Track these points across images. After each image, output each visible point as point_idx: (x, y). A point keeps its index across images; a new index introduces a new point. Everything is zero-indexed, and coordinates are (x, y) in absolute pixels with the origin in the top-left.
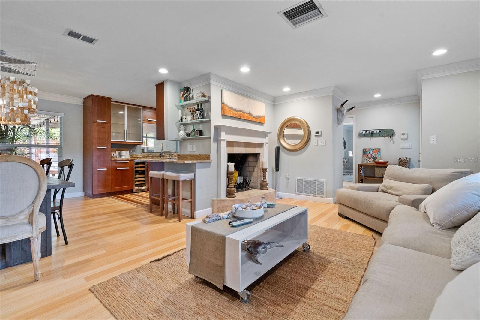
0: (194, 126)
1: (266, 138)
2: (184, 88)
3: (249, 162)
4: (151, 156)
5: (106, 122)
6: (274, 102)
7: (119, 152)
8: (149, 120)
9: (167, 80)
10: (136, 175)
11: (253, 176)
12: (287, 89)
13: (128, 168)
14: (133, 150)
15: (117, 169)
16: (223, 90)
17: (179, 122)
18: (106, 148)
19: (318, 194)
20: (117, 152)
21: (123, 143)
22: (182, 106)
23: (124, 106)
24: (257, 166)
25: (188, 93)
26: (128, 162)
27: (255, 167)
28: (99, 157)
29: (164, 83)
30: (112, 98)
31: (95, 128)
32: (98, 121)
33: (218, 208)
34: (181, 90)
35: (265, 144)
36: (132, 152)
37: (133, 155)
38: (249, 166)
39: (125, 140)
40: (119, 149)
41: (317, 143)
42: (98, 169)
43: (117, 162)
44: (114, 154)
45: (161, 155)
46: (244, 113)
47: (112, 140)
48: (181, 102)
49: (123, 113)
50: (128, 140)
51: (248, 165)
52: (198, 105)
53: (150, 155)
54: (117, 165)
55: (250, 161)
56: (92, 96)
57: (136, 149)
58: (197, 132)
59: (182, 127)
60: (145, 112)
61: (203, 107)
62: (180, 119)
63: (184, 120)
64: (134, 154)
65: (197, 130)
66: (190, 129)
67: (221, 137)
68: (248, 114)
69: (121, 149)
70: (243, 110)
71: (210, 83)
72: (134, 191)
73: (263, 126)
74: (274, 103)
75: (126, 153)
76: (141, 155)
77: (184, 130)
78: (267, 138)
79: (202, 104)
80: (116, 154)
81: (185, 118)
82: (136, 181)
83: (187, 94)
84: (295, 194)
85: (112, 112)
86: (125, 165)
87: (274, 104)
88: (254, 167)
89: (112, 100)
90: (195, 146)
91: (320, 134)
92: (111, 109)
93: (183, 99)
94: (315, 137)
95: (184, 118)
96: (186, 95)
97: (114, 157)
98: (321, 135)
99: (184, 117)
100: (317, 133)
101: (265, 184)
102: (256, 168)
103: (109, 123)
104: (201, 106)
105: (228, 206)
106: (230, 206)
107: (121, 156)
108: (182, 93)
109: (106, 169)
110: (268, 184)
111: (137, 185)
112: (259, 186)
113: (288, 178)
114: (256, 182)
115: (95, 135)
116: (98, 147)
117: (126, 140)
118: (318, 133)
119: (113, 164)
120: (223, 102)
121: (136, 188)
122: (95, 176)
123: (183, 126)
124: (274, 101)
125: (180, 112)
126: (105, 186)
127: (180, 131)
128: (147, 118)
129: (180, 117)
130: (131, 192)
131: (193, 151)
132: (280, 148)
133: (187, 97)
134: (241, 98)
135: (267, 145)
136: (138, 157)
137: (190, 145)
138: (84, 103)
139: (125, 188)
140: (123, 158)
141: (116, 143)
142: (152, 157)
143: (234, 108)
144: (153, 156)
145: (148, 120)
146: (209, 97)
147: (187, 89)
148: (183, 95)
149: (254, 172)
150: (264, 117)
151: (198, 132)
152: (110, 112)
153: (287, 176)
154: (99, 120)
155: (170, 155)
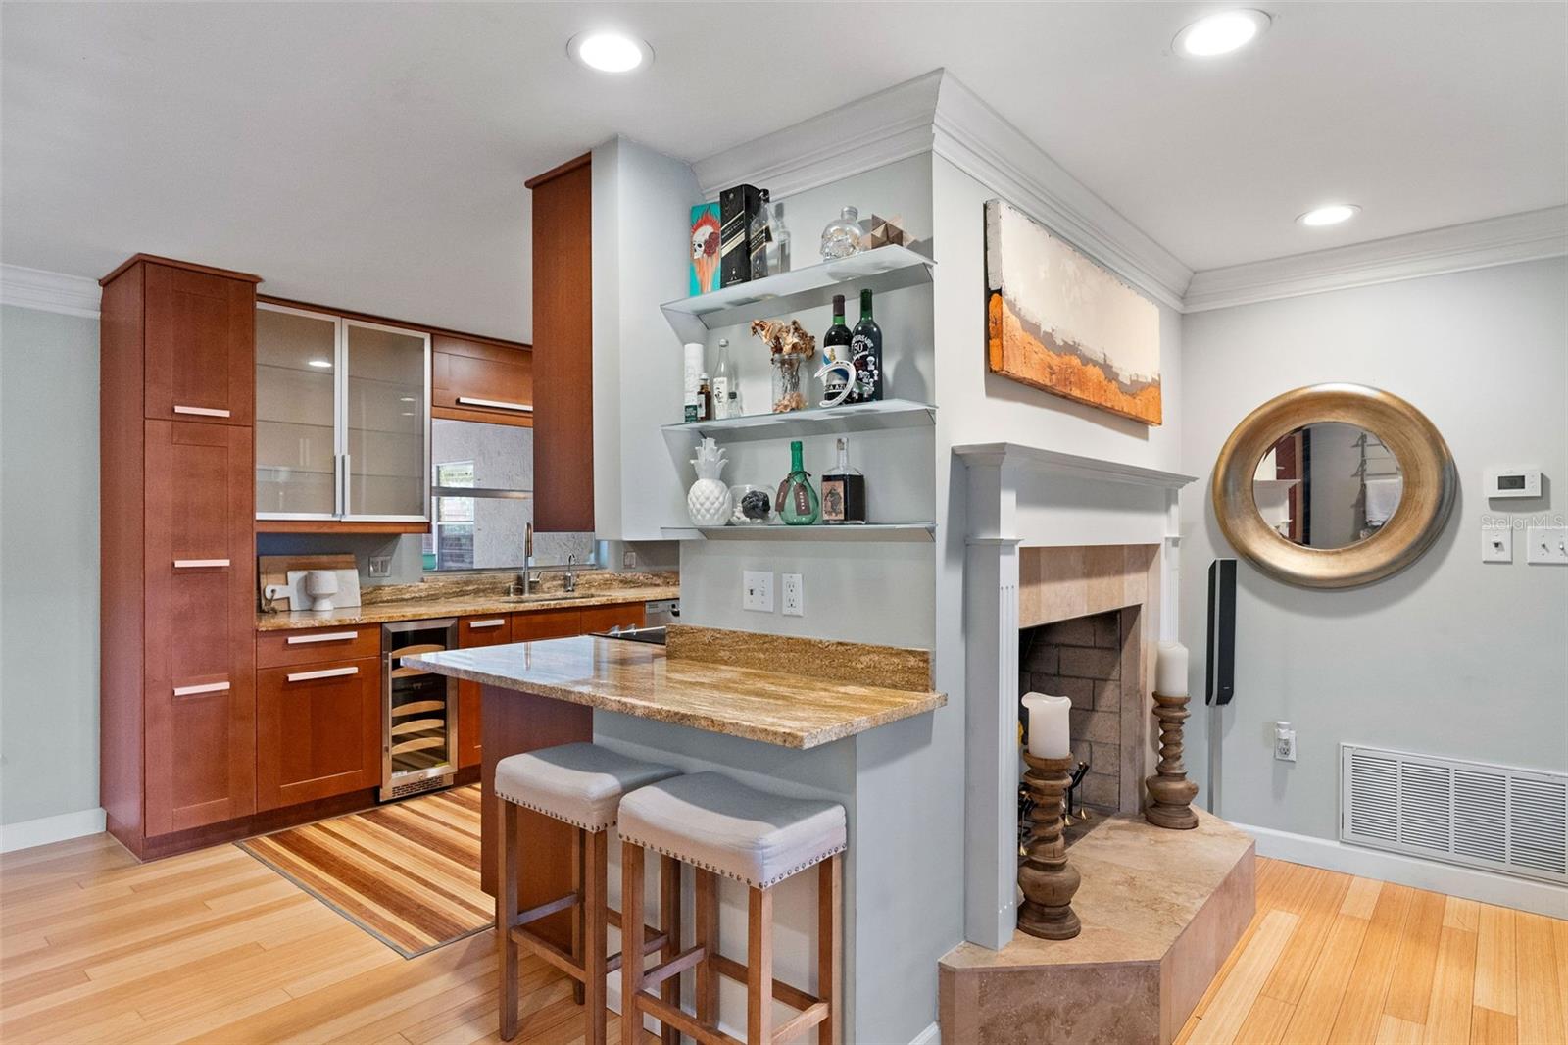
0: (797, 448)
1: (1167, 509)
2: (724, 195)
3: (1066, 654)
4: (471, 588)
5: (226, 413)
6: (1183, 297)
7: (301, 574)
8: (462, 400)
9: (612, 143)
10: (393, 707)
11: (1088, 737)
12: (1329, 216)
13: (354, 670)
14: (380, 559)
15: (293, 678)
16: (996, 201)
17: (688, 419)
18: (226, 562)
19: (1514, 862)
20: (295, 577)
21: (326, 530)
22: (700, 314)
23: (333, 323)
24: (1115, 675)
25: (755, 228)
26: (353, 635)
27: (1106, 680)
28: (181, 618)
29: (588, 163)
30: (260, 280)
31: (161, 452)
32: (179, 409)
33: (983, 1029)
34: (693, 210)
35: (1163, 547)
36: (376, 571)
37: (380, 588)
38: (1059, 675)
39: (334, 513)
40: (304, 559)
41: (1507, 545)
42: (179, 692)
43: (292, 640)
44: (277, 588)
45: (520, 581)
46: (1086, 360)
47: (259, 516)
48: (695, 288)
49: (329, 365)
50: (352, 513)
51: (1053, 670)
52: (839, 304)
53: (467, 583)
54: (286, 658)
55: (1064, 645)
56: (142, 263)
57: (391, 554)
58: (832, 493)
59: (708, 450)
60: (443, 360)
61: (876, 316)
62: (693, 398)
63: (722, 409)
64: (385, 582)
65: (827, 479)
66: (768, 467)
67: (994, 522)
68: (1100, 365)
69: (314, 559)
70: (1084, 342)
71: (929, 153)
72: (386, 793)
73: (1146, 438)
74: (1185, 305)
75: (341, 581)
76: (423, 586)
77: (718, 475)
78: (1174, 509)
79: (875, 299)
80: (283, 588)
81: (733, 396)
82: (398, 740)
83: (747, 235)
84: (1337, 844)
85: (261, 355)
86: (333, 653)
87: (1183, 314)
88: (1094, 680)
89: (260, 289)
90: (797, 578)
91: (1538, 494)
92: (259, 341)
93: (714, 266)
94: (1492, 508)
95: (725, 395)
96: (740, 238)
97: (273, 604)
98: (1542, 501)
99: (721, 386)
100: (1507, 482)
101: (1176, 791)
102: (1111, 687)
103: (245, 418)
104: (866, 306)
105: (1051, 1013)
106: (1067, 1011)
107: (312, 598)
108: (705, 232)
109: (226, 686)
110: (1193, 791)
111: (399, 764)
112: (1131, 800)
113: (1286, 742)
114: (1111, 770)
115: (161, 490)
116: (179, 564)
117: (339, 510)
118: (1523, 487)
119: (268, 655)
120: (993, 287)
121: (395, 776)
122: (164, 730)
123: (710, 443)
124: (1186, 292)
125: (694, 351)
126: (217, 782)
127: (690, 477)
128: (454, 392)
129: (693, 385)
130: (368, 800)
131: (786, 610)
132: (1238, 563)
133: (748, 252)
134: (1071, 264)
135: (1175, 551)
136: (407, 596)
137: (762, 568)
138: (102, 310)
139: (333, 782)
140: (327, 612)
141: (286, 529)
142: (477, 592)
143: (1046, 328)
144: (484, 591)
145: (458, 401)
146: (925, 247)
147: (744, 203)
148: (710, 247)
149: (1093, 710)
150: (1157, 385)
151: (840, 490)
152: (253, 358)
153: (1284, 734)
154: (182, 405)
155: (566, 578)
